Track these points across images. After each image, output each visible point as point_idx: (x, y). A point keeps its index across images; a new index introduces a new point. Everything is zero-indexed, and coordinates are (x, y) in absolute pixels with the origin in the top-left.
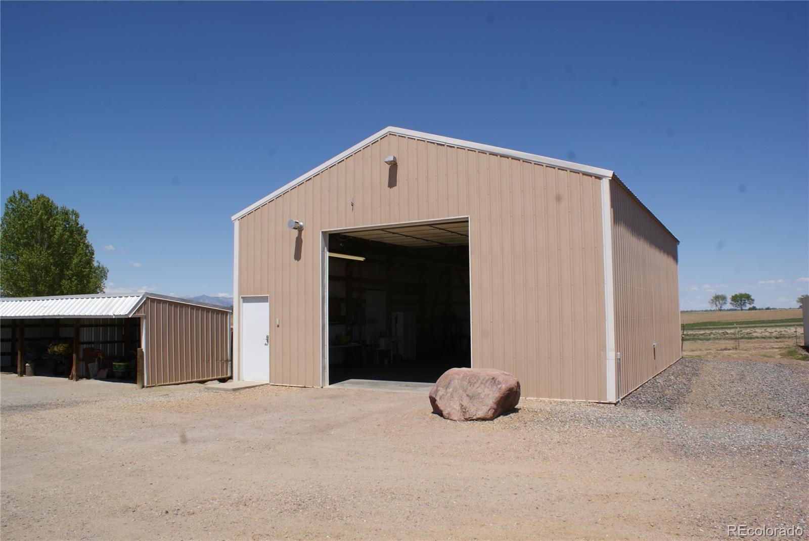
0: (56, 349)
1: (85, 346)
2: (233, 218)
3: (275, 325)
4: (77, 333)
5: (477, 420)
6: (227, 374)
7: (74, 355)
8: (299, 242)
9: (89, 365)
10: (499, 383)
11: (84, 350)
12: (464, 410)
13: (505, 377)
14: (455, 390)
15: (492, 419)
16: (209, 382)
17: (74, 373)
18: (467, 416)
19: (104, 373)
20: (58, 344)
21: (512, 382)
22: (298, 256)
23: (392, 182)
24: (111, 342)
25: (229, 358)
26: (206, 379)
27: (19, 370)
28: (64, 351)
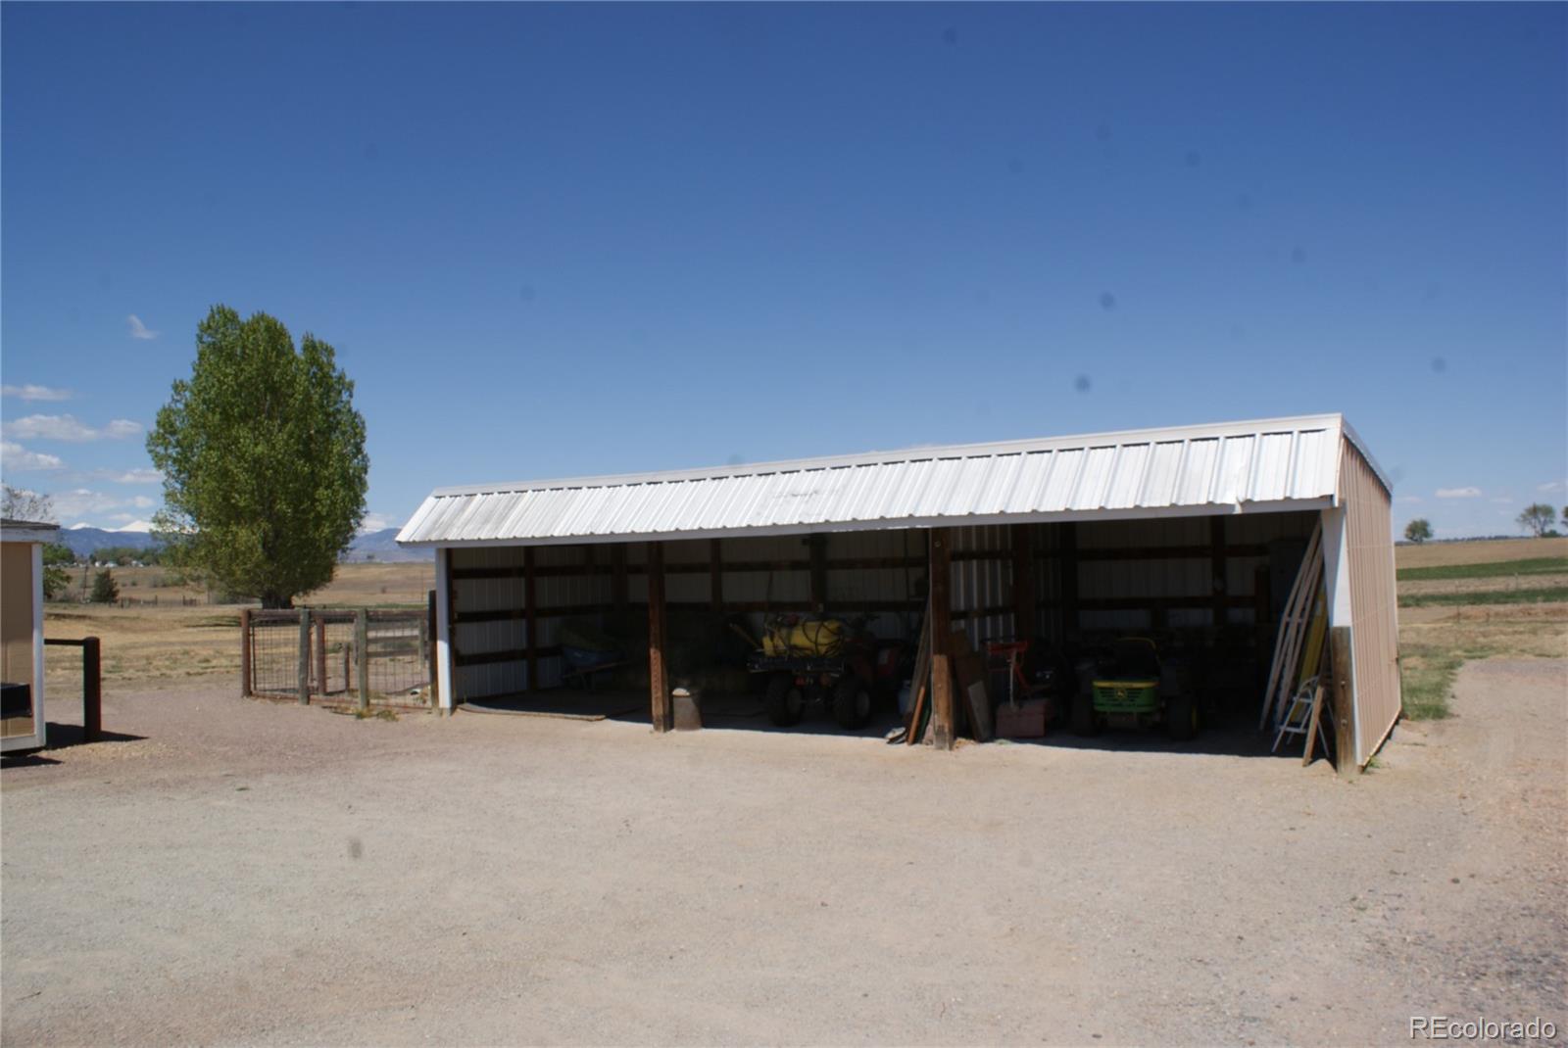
0: (796, 639)
17: (938, 724)
19: (1031, 716)
20: (802, 623)
27: (657, 709)
28: (832, 646)
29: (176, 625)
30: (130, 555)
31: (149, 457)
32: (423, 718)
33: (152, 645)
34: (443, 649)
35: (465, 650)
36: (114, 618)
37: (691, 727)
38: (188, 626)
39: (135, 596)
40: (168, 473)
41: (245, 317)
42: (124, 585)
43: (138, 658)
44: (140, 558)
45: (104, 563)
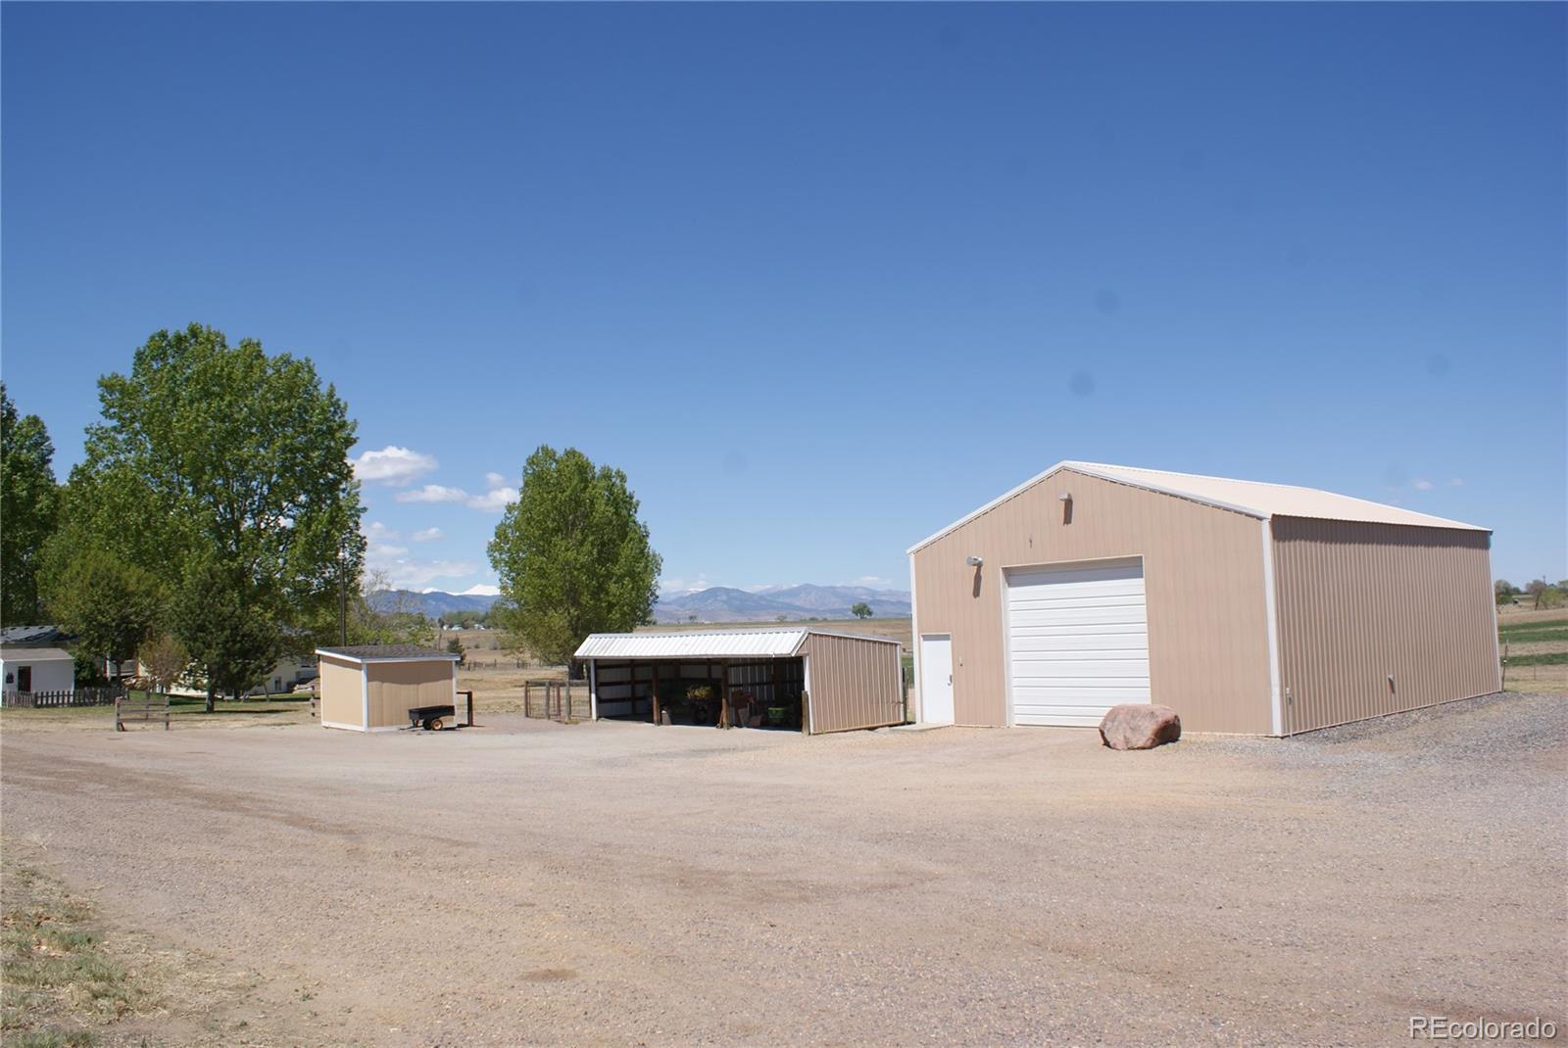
0: (697, 693)
1: (733, 689)
2: (908, 551)
3: (958, 665)
4: (726, 673)
5: (1138, 748)
6: (899, 719)
7: (724, 701)
8: (978, 578)
9: (740, 711)
10: (1157, 716)
11: (733, 694)
12: (1127, 740)
13: (1163, 711)
14: (1120, 723)
15: (1150, 748)
16: (880, 729)
17: (724, 720)
18: (1129, 746)
19: (758, 719)
20: (699, 687)
21: (1169, 716)
22: (976, 593)
23: (1068, 520)
24: (761, 684)
25: (901, 700)
26: (875, 725)
27: (655, 718)
28: (706, 695)
29: (509, 685)
30: (473, 619)
31: (488, 560)
32: (587, 723)
33: (490, 699)
34: (593, 696)
35: (603, 697)
36: (465, 680)
37: (668, 724)
38: (516, 686)
39: (478, 660)
40: (502, 572)
41: (560, 453)
42: (468, 648)
43: (484, 705)
44: (481, 621)
45: (451, 626)
